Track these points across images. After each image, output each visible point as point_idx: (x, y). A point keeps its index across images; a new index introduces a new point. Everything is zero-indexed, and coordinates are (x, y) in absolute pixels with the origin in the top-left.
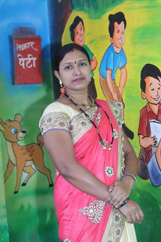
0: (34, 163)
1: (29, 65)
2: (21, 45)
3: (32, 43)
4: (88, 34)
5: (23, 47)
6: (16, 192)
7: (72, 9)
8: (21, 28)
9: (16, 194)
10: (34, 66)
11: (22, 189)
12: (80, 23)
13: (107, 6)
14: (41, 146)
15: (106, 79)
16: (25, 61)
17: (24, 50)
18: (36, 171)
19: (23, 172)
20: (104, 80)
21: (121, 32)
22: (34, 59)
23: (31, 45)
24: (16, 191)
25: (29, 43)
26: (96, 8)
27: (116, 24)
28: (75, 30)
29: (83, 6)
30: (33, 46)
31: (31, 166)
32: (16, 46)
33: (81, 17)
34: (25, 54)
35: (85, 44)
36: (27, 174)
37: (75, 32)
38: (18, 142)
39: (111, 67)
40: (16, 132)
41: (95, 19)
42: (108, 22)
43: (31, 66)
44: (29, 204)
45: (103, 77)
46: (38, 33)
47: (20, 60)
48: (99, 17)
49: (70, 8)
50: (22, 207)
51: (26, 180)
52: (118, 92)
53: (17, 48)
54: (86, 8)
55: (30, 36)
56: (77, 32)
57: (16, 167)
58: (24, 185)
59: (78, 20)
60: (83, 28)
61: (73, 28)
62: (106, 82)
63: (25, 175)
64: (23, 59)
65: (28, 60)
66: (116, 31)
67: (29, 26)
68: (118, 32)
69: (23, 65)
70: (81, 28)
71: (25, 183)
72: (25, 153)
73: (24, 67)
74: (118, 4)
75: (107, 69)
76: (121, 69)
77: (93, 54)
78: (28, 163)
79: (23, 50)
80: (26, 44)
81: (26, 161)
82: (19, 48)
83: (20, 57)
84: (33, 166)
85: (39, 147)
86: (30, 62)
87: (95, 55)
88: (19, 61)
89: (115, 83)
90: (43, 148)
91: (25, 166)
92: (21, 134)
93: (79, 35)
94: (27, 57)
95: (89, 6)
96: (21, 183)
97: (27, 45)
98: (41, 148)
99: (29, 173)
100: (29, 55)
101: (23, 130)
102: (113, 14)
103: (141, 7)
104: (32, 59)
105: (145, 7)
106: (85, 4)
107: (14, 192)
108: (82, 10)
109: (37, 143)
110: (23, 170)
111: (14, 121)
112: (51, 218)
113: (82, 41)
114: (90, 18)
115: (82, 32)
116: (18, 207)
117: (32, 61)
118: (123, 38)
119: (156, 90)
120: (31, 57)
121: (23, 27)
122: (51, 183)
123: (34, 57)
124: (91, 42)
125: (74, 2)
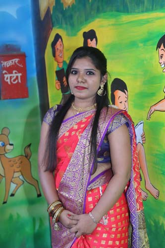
0: (22, 174)
1: (14, 81)
2: (6, 62)
3: (17, 60)
4: (67, 50)
5: (8, 64)
6: (5, 203)
7: (53, 26)
8: (7, 46)
9: (5, 205)
10: (20, 81)
11: (10, 199)
12: (60, 40)
13: (82, 24)
14: (28, 157)
16: (11, 77)
17: (10, 66)
18: (24, 182)
19: (12, 183)
22: (19, 75)
23: (16, 62)
24: (5, 201)
25: (14, 60)
26: (72, 25)
27: (89, 40)
28: (55, 46)
29: (62, 24)
30: (18, 62)
31: (19, 177)
32: (2, 63)
33: (60, 34)
34: (10, 70)
36: (16, 185)
38: (6, 155)
40: (4, 145)
41: (72, 36)
42: (82, 39)
43: (17, 81)
44: (18, 214)
46: (23, 50)
47: (6, 76)
48: (75, 35)
49: (51, 26)
50: (11, 217)
51: (14, 190)
53: (3, 65)
54: (64, 26)
55: (15, 53)
56: (58, 49)
57: (4, 178)
58: (12, 195)
59: (58, 37)
60: (62, 45)
61: (54, 44)
63: (13, 186)
64: (9, 76)
65: (14, 77)
67: (14, 44)
69: (8, 80)
70: (61, 45)
71: (13, 193)
72: (13, 165)
73: (9, 83)
74: (89, 23)
78: (16, 175)
79: (8, 66)
80: (10, 61)
81: (14, 172)
82: (4, 65)
83: (6, 73)
84: (21, 177)
85: (26, 159)
86: (15, 77)
88: (4, 77)
90: (30, 160)
91: (13, 178)
92: (8, 147)
93: (59, 51)
94: (12, 73)
95: (66, 24)
96: (10, 194)
97: (12, 62)
98: (29, 160)
99: (17, 184)
100: (14, 72)
101: (11, 143)
102: (87, 31)
103: (109, 25)
104: (17, 75)
105: (113, 25)
106: (63, 22)
107: (2, 202)
108: (61, 27)
109: (24, 155)
110: (11, 181)
111: (2, 134)
112: (40, 226)
114: (68, 35)
115: (62, 49)
116: (7, 216)
117: (17, 77)
119: (123, 102)
120: (16, 73)
121: (9, 45)
122: (39, 193)
123: (19, 72)
124: (69, 58)
125: (54, 19)
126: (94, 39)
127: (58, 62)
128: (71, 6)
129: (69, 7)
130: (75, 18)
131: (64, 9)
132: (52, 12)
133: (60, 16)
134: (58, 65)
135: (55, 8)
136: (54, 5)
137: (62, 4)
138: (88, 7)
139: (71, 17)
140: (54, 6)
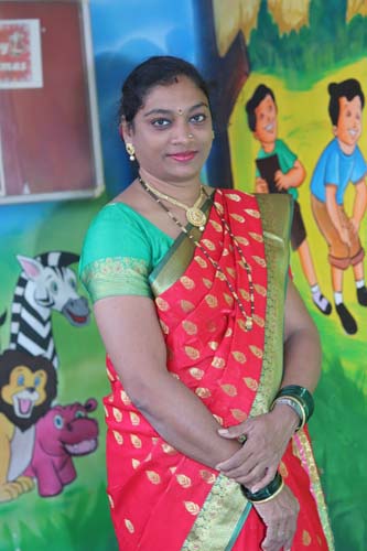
4: (286, 118)
7: (251, 70)
12: (268, 97)
13: (325, 66)
15: (323, 203)
20: (320, 205)
21: (353, 115)
26: (301, 69)
27: (344, 100)
28: (256, 110)
29: (273, 64)
35: (280, 137)
37: (258, 116)
39: (335, 180)
41: (300, 89)
42: (327, 98)
45: (319, 200)
48: (309, 88)
49: (246, 69)
52: (350, 227)
54: (280, 69)
56: (262, 116)
59: (262, 91)
60: (274, 107)
61: (252, 107)
62: (325, 209)
66: (343, 113)
68: (349, 114)
70: (270, 107)
74: (346, 64)
75: (326, 184)
76: (355, 184)
77: (296, 158)
87: (300, 158)
89: (343, 211)
93: (265, 119)
95: (286, 66)
106: (278, 61)
108: (271, 72)
113: (271, 132)
114: (290, 87)
115: (272, 114)
118: (359, 126)
124: (291, 134)
125: (253, 56)
126: (357, 99)
127: (261, 141)
128: (298, 31)
129: (293, 32)
130: (309, 55)
131: (281, 36)
132: (248, 41)
133: (270, 49)
134: (263, 147)
135: (257, 34)
136: (255, 26)
137: (276, 26)
138: (341, 33)
139: (299, 52)
140: (253, 30)
